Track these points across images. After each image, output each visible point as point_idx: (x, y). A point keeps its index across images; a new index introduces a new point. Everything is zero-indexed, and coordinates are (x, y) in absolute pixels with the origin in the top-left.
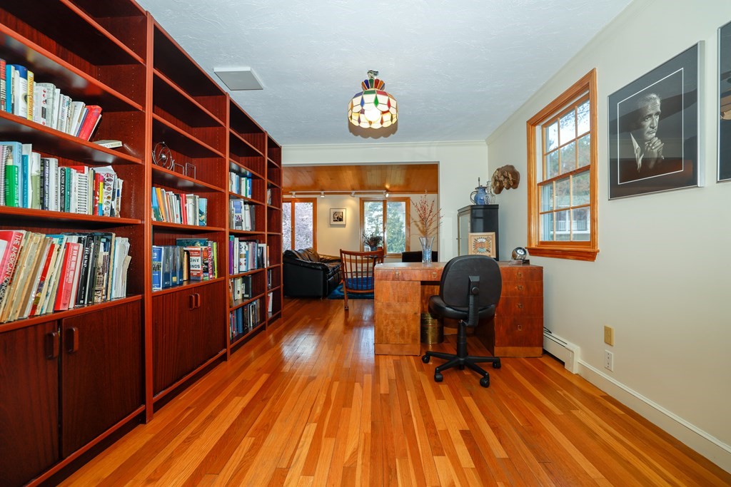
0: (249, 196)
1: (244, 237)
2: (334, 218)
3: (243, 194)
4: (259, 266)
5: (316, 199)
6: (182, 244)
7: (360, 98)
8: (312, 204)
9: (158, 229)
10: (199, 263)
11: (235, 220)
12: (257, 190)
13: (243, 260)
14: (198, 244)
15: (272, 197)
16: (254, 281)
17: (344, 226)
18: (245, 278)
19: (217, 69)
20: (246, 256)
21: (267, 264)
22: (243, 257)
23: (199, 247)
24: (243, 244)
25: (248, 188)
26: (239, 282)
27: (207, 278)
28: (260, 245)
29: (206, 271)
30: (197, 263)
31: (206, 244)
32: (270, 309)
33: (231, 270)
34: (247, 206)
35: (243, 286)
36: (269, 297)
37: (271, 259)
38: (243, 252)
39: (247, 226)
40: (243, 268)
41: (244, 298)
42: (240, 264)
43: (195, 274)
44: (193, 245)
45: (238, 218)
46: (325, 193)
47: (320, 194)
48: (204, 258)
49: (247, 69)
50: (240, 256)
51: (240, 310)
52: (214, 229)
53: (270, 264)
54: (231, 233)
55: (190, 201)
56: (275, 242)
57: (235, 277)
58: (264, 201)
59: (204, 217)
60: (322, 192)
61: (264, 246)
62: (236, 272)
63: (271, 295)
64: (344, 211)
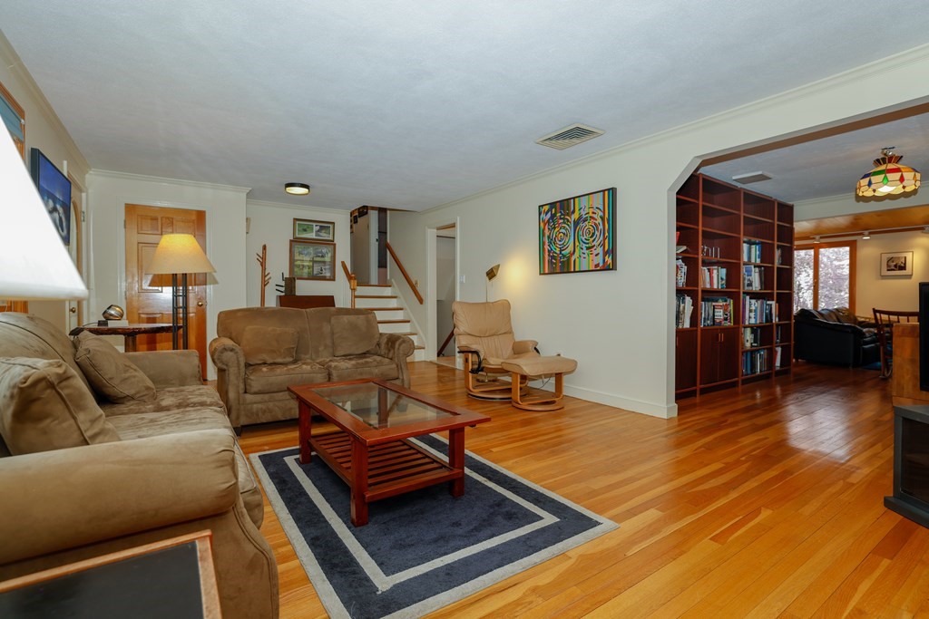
0: (758, 261)
1: (754, 296)
2: (888, 266)
3: (753, 261)
4: (767, 321)
5: (855, 241)
6: (713, 301)
7: (868, 179)
8: (848, 249)
9: (704, 291)
10: (721, 314)
11: (746, 282)
12: (766, 255)
13: (752, 315)
14: (720, 300)
15: (782, 256)
16: (763, 332)
17: (909, 276)
18: (754, 329)
19: (734, 178)
20: (755, 311)
21: (775, 320)
22: (753, 312)
23: (721, 303)
24: (753, 301)
25: (758, 253)
26: (749, 330)
27: (727, 324)
28: (768, 302)
29: (726, 319)
30: (720, 314)
31: (726, 301)
32: (778, 363)
33: (744, 322)
34: (757, 270)
35: (752, 336)
36: (777, 352)
37: (780, 316)
38: (753, 308)
39: (756, 286)
40: (753, 321)
41: (752, 346)
42: (750, 317)
43: (718, 321)
44: (717, 301)
45: (749, 280)
46: (870, 233)
47: (862, 234)
48: (725, 310)
49: (760, 173)
50: (750, 311)
51: (749, 354)
52: (732, 290)
53: (779, 320)
54: (744, 293)
55: (715, 272)
56: (786, 300)
57: (745, 327)
58: (773, 263)
59: (724, 282)
60: (866, 232)
61: (773, 303)
62: (747, 323)
63: (779, 350)
64: (909, 256)
